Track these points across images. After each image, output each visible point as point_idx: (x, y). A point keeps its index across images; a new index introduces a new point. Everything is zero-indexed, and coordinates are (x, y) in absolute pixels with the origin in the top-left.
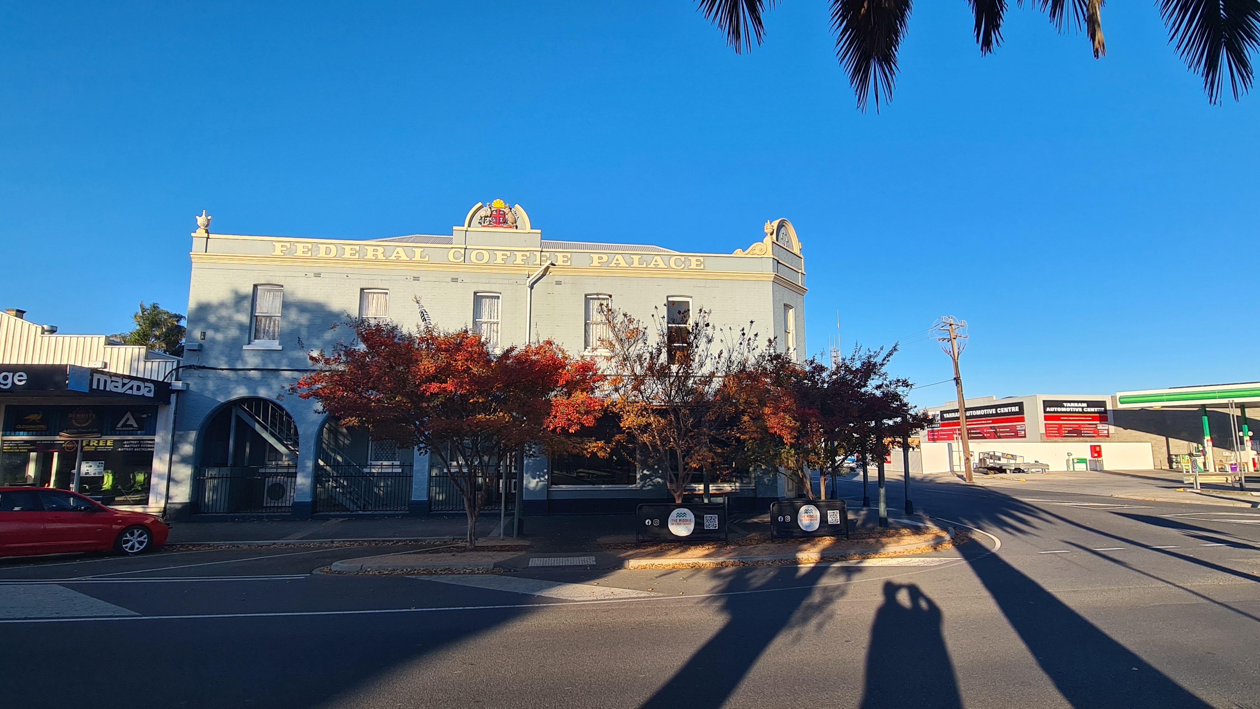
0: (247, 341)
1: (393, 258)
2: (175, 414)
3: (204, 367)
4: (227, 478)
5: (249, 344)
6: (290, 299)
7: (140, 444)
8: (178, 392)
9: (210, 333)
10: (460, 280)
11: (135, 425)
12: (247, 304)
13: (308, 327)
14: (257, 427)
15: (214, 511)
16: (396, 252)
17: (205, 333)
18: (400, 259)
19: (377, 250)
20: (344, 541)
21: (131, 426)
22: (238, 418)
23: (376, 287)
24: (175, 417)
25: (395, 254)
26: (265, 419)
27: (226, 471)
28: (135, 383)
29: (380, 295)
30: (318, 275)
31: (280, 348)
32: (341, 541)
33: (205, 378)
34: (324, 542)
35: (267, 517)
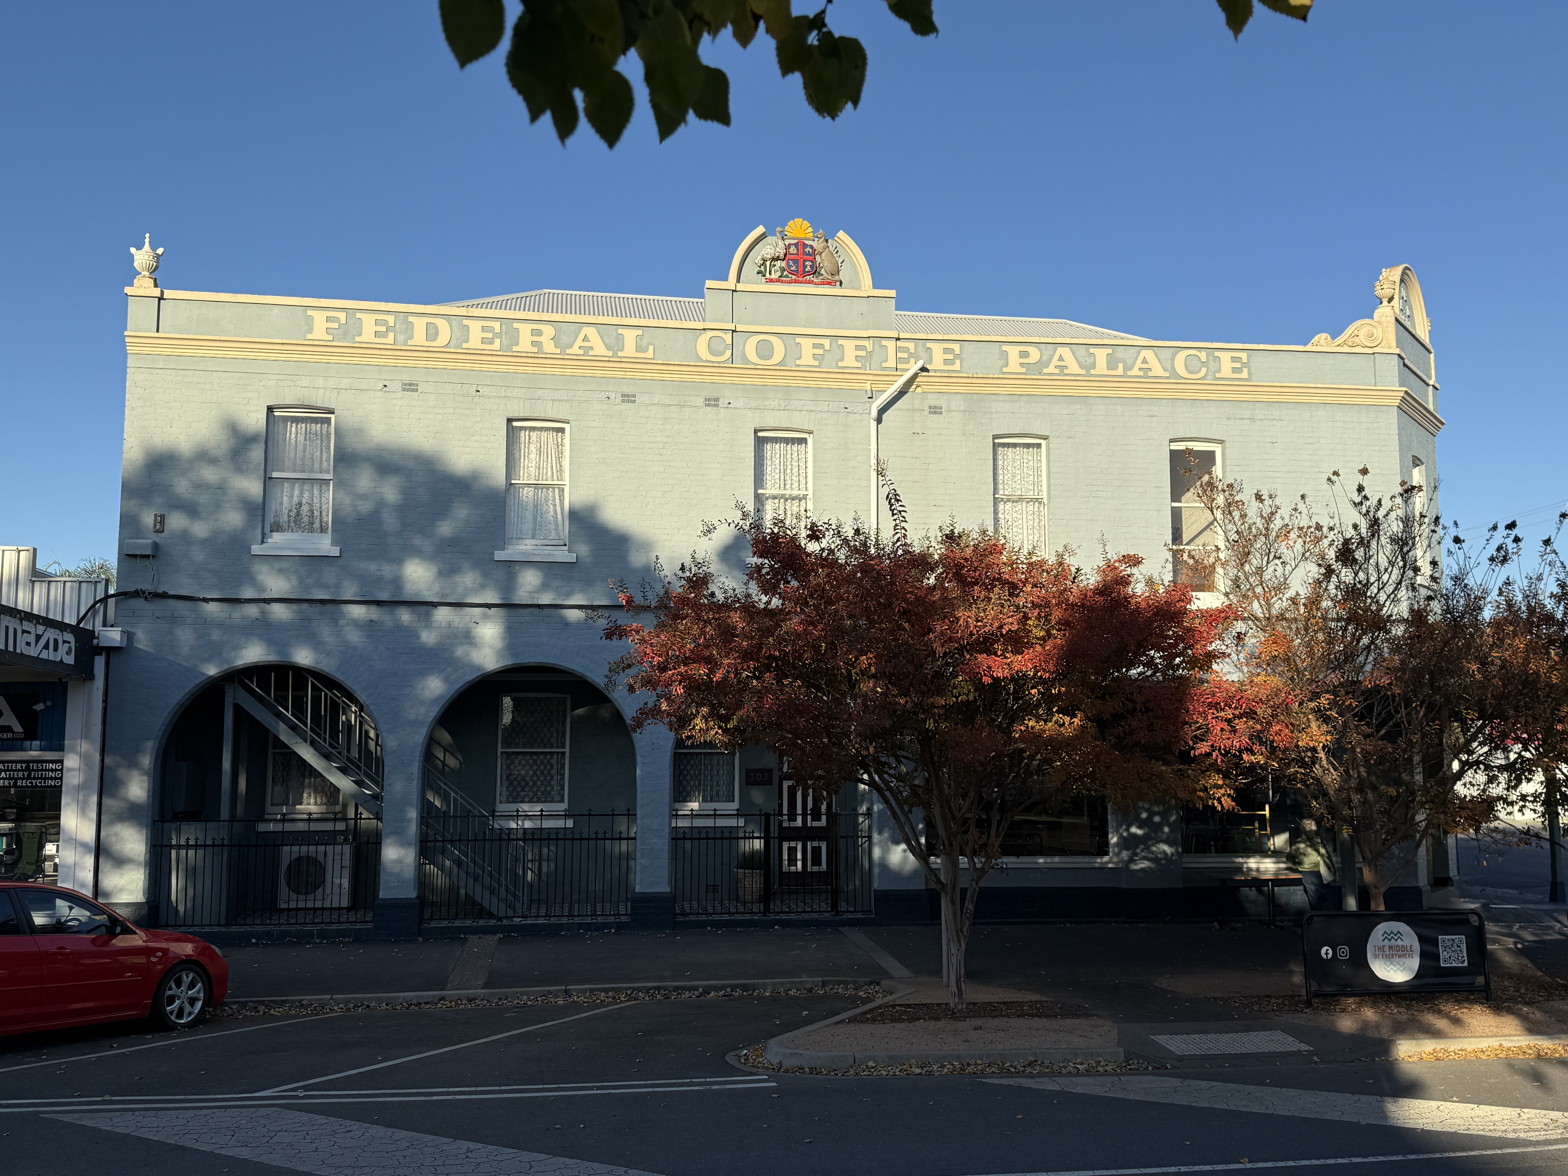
0: (259, 537)
1: (575, 350)
2: (105, 701)
3: (164, 596)
4: (223, 845)
5: (263, 542)
6: (354, 443)
7: (27, 769)
8: (110, 651)
9: (176, 521)
10: (723, 402)
11: (18, 728)
12: (256, 454)
13: (402, 509)
14: (285, 735)
15: (197, 921)
16: (581, 337)
17: (163, 517)
18: (591, 353)
19: (539, 333)
21: (8, 729)
22: (238, 709)
23: (542, 416)
24: (105, 709)
25: (579, 342)
26: (299, 711)
27: (216, 832)
28: (51, 634)
29: (544, 434)
30: (410, 387)
31: (335, 552)
33: (174, 620)
35: (322, 935)
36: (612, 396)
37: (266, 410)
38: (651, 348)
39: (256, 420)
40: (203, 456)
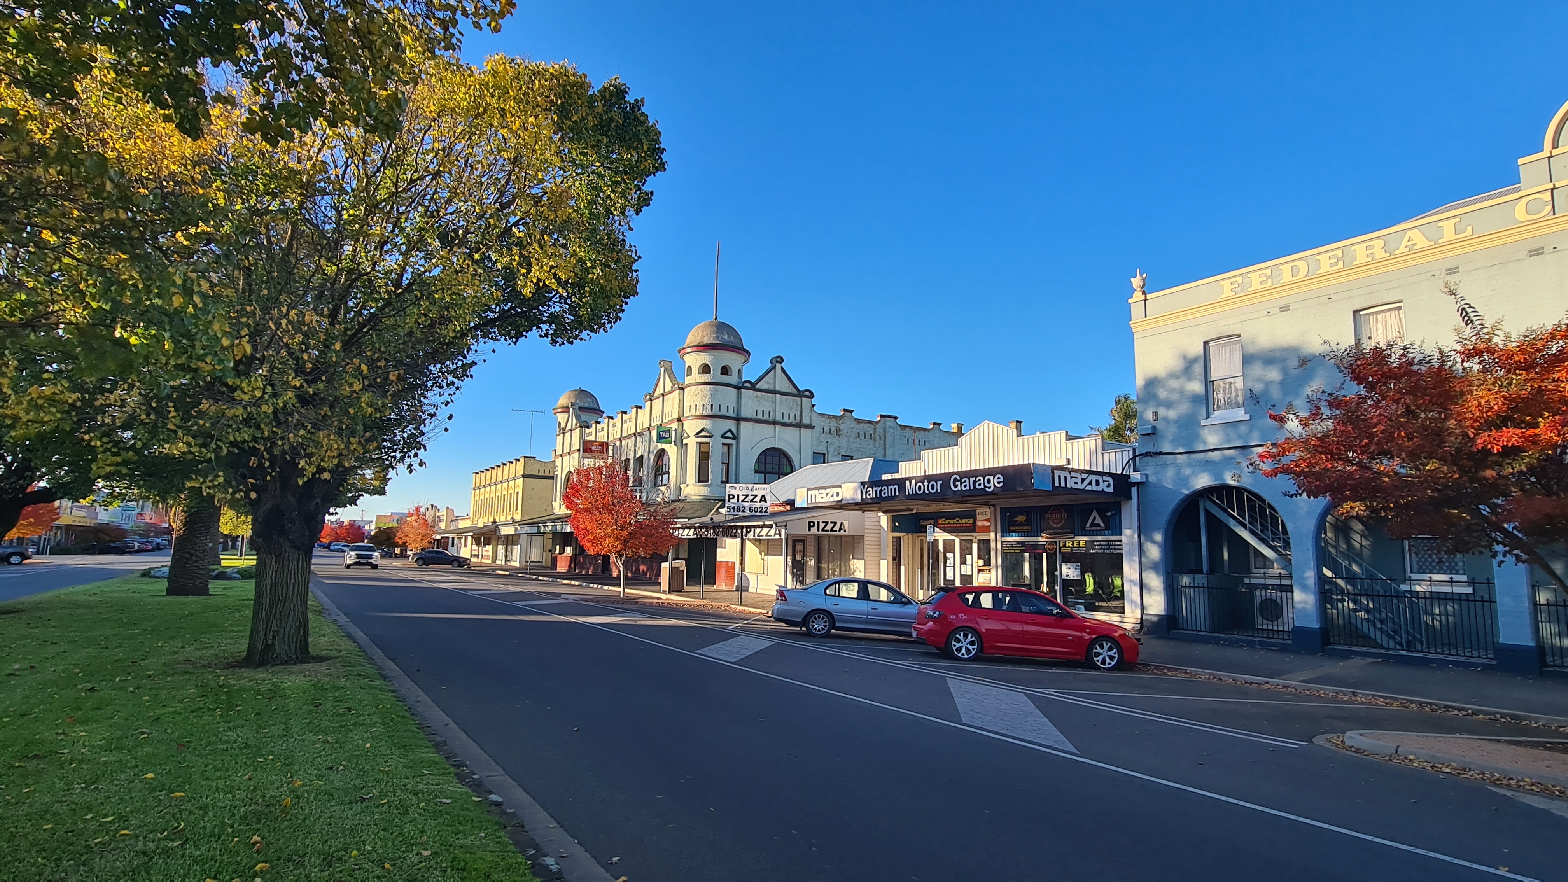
0: (1205, 415)
1: (1402, 249)
2: (1138, 510)
3: (1161, 453)
4: (1203, 587)
5: (1208, 417)
6: (1251, 350)
7: (1108, 545)
8: (1138, 484)
9: (1162, 412)
10: (1548, 249)
11: (1102, 525)
12: (1199, 368)
13: (1282, 383)
14: (1232, 524)
15: (1194, 628)
16: (1406, 238)
17: (1157, 412)
18: (1415, 248)
19: (1372, 247)
20: (1374, 696)
21: (1098, 525)
22: (1208, 513)
23: (1380, 302)
24: (1139, 514)
25: (1405, 242)
26: (1241, 512)
27: (1201, 579)
28: (1094, 478)
29: (1388, 314)
30: (1284, 309)
31: (1247, 417)
32: (1368, 695)
33: (1165, 465)
34: (1341, 691)
35: (1261, 643)
36: (1437, 273)
37: (1202, 344)
38: (1470, 228)
39: (1197, 349)
40: (1172, 375)
